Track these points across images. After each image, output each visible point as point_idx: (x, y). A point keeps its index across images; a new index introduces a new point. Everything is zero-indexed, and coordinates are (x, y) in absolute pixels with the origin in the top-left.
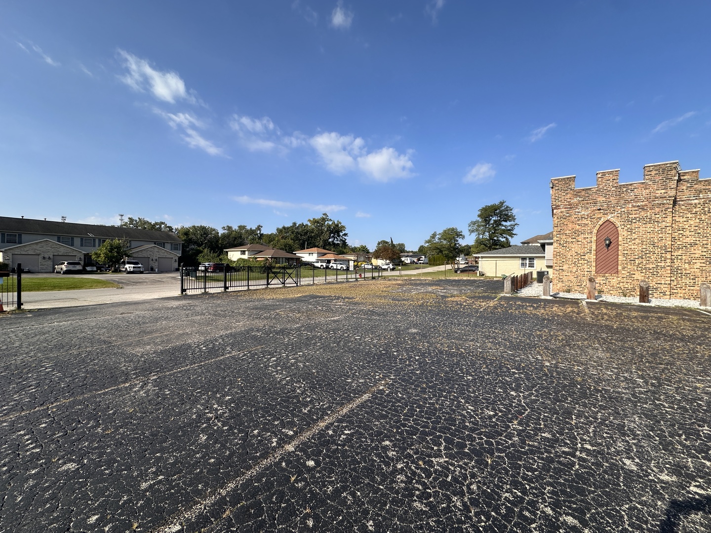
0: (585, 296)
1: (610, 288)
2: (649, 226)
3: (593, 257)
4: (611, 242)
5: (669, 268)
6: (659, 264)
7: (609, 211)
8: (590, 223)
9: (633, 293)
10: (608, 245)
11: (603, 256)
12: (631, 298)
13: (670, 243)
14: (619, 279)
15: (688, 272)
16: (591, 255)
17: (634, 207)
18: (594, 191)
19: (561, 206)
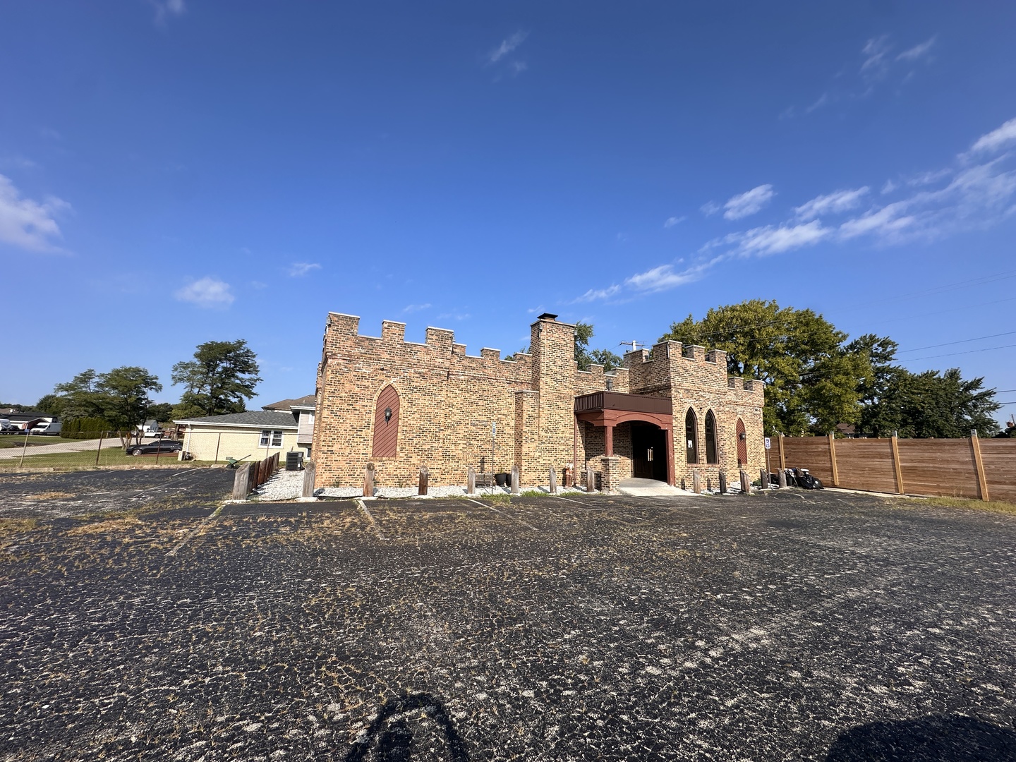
0: (359, 492)
1: (385, 476)
2: (428, 398)
3: (370, 433)
4: (391, 415)
5: (441, 449)
6: (434, 445)
7: (391, 374)
8: (371, 386)
9: (409, 482)
10: (388, 418)
11: (382, 433)
12: (407, 489)
13: (443, 420)
14: (396, 464)
15: (454, 454)
16: (369, 431)
17: (415, 372)
18: (379, 344)
19: (339, 355)
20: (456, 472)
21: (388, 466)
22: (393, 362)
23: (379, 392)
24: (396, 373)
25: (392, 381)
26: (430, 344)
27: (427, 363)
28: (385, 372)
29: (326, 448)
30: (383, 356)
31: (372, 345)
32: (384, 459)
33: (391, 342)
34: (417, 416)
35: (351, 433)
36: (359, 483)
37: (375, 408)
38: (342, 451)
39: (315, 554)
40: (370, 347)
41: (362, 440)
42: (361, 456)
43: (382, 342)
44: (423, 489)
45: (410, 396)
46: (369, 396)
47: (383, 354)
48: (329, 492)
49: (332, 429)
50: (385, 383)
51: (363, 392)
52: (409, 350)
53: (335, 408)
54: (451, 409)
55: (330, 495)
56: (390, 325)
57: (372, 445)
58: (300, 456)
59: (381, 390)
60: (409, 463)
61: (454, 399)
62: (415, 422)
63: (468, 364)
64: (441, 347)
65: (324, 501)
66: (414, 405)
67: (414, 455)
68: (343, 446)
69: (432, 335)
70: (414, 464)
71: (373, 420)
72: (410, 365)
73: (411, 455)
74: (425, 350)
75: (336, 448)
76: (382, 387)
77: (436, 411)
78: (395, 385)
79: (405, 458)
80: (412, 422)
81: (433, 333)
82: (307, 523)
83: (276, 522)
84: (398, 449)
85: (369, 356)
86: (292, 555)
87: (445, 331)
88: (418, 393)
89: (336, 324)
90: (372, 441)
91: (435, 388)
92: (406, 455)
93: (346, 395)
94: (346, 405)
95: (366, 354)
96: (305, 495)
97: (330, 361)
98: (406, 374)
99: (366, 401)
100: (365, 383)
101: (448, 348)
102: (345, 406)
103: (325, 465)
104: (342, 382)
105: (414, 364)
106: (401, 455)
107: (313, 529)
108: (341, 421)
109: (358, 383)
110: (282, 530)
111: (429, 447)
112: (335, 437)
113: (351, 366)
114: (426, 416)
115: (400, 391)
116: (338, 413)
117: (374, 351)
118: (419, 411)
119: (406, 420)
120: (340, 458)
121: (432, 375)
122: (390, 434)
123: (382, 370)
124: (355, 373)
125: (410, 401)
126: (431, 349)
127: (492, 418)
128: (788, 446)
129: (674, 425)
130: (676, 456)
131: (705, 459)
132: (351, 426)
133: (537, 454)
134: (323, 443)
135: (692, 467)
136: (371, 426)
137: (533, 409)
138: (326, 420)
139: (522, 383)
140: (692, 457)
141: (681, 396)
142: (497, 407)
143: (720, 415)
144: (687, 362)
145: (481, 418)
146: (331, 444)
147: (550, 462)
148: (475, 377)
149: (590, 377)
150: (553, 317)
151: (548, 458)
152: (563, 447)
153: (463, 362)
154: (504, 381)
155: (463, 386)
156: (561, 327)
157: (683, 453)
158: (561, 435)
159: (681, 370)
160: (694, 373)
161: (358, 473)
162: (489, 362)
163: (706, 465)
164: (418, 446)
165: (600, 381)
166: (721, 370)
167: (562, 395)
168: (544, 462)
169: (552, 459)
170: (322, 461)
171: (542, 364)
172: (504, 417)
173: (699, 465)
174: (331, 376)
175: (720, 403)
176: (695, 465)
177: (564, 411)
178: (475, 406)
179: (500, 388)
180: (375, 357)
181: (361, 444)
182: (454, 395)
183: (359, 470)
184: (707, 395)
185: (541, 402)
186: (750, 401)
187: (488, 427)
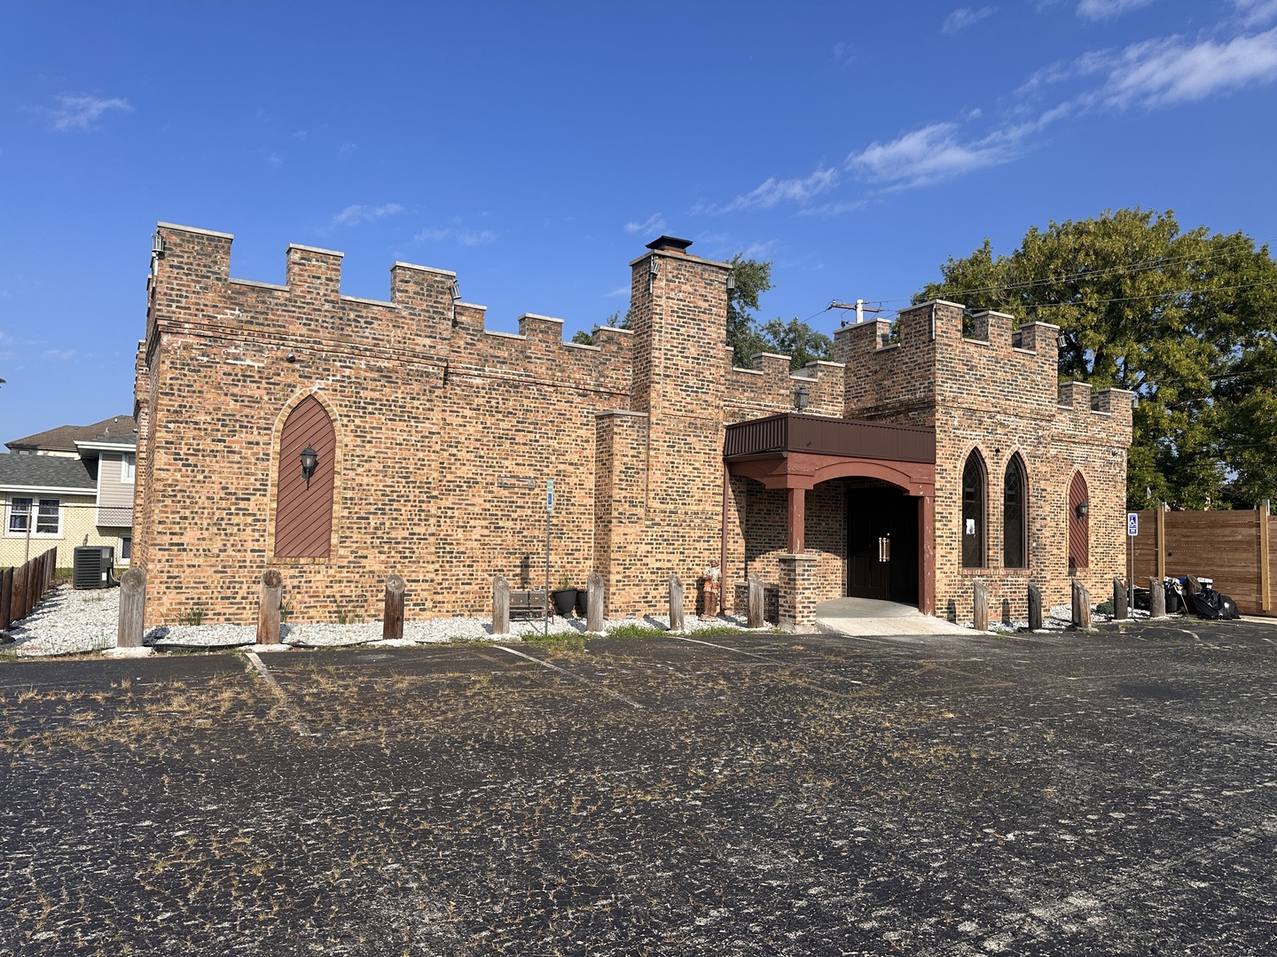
0: (248, 634)
1: (307, 599)
2: (401, 425)
3: (267, 504)
4: (316, 464)
5: (432, 539)
6: (416, 530)
7: (313, 370)
8: (266, 398)
9: (360, 611)
10: (309, 472)
11: (295, 504)
12: (357, 626)
13: (436, 475)
14: (331, 572)
15: (462, 549)
16: (266, 500)
17: (370, 368)
18: (282, 301)
19: (186, 326)
20: (467, 587)
21: (311, 577)
22: (315, 342)
23: (286, 411)
24: (324, 370)
25: (315, 387)
26: (403, 302)
27: (397, 346)
28: (297, 366)
29: (166, 539)
30: (291, 329)
31: (264, 302)
32: (302, 561)
33: (308, 296)
34: (375, 466)
35: (224, 504)
36: (247, 614)
37: (278, 448)
38: (204, 545)
39: (155, 768)
40: (261, 307)
41: (250, 520)
42: (249, 556)
43: (287, 295)
44: (393, 625)
45: (358, 421)
46: (262, 423)
47: (291, 323)
48: (179, 635)
49: (179, 495)
50: (298, 391)
51: (247, 411)
52: (352, 316)
53: (184, 449)
54: (454, 451)
55: (181, 642)
56: (306, 255)
57: (273, 531)
58: (106, 555)
59: (290, 406)
60: (361, 570)
61: (461, 430)
62: (372, 480)
63: (491, 351)
64: (428, 311)
65: (168, 654)
66: (370, 442)
67: (372, 553)
68: (206, 534)
69: (406, 282)
70: (371, 572)
71: (274, 475)
72: (356, 352)
73: (365, 552)
74: (389, 316)
75: (189, 537)
76: (293, 400)
77: (421, 455)
78: (323, 397)
79: (351, 559)
80: (365, 480)
81: (407, 278)
82: (133, 704)
83: (61, 701)
84: (334, 540)
85: (257, 328)
86: (103, 771)
87: (436, 274)
88: (377, 416)
89: (177, 251)
90: (274, 523)
91: (416, 403)
92: (352, 552)
93: (209, 418)
94: (209, 440)
95: (251, 323)
96: (123, 641)
97: (165, 339)
98: (347, 372)
99: (255, 433)
100: (252, 390)
101: (443, 314)
102: (207, 444)
103: (165, 575)
104: (196, 387)
105: (366, 350)
106: (342, 552)
107: (147, 717)
108: (200, 477)
109: (236, 390)
110: (78, 718)
111: (406, 534)
112: (187, 513)
113: (218, 351)
114: (397, 466)
115: (335, 411)
116: (192, 460)
117: (270, 316)
118: (382, 455)
119: (352, 474)
120: (201, 561)
121: (408, 374)
122: (315, 507)
123: (292, 360)
124: (227, 369)
125: (360, 433)
126: (405, 313)
127: (546, 470)
128: (1175, 531)
129: (937, 486)
130: (939, 552)
131: (1001, 556)
132: (223, 488)
133: (644, 548)
134: (160, 528)
135: (972, 576)
136: (269, 488)
137: (633, 452)
138: (163, 475)
139: (611, 394)
140: (973, 554)
141: (956, 423)
142: (557, 446)
143: (1038, 464)
144: (972, 349)
145: (519, 471)
146: (177, 530)
147: (669, 565)
148: (506, 381)
149: (760, 383)
150: (682, 244)
151: (665, 556)
152: (698, 533)
153: (480, 345)
154: (572, 391)
155: (481, 401)
156: (699, 269)
157: (955, 545)
158: (695, 508)
159: (960, 368)
160: (988, 374)
161: (242, 593)
162: (537, 348)
163: (1002, 572)
164: (379, 533)
165: (782, 391)
166: (1046, 367)
167: (699, 422)
168: (658, 565)
169: (676, 558)
170: (159, 566)
171: (656, 354)
172: (571, 469)
173: (986, 572)
174: (170, 375)
175: (1038, 438)
176: (978, 571)
177: (702, 457)
178: (507, 445)
179: (563, 406)
180: (272, 330)
181: (249, 529)
182: (460, 420)
183: (245, 586)
184: (1012, 422)
185: (653, 436)
186: (1103, 435)
187: (537, 490)
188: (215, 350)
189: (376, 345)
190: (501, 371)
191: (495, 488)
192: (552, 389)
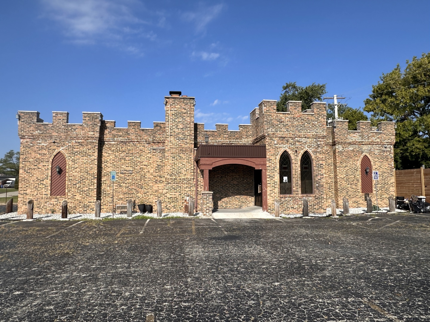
1: (60, 207)
4: (61, 170)
6: (90, 187)
7: (60, 144)
10: (60, 173)
18: (50, 127)
19: (26, 136)
21: (61, 201)
22: (60, 137)
23: (53, 157)
24: (63, 144)
25: (61, 149)
26: (85, 123)
27: (83, 135)
28: (56, 144)
29: (23, 192)
30: (53, 134)
31: (46, 128)
32: (58, 197)
33: (58, 125)
34: (78, 170)
35: (37, 182)
36: (44, 211)
37: (51, 167)
38: (32, 193)
40: (45, 129)
41: (44, 186)
42: (44, 196)
43: (52, 125)
45: (73, 158)
46: (47, 160)
47: (53, 133)
49: (26, 180)
50: (56, 151)
51: (43, 157)
52: (70, 129)
53: (27, 168)
54: (106, 164)
56: (57, 114)
57: (50, 189)
59: (54, 155)
60: (75, 199)
61: (108, 157)
62: (77, 174)
63: (116, 133)
64: (92, 124)
66: (76, 163)
67: (77, 194)
68: (33, 190)
69: (86, 117)
70: (77, 200)
71: (50, 174)
72: (72, 138)
73: (76, 194)
74: (81, 127)
75: (28, 191)
76: (55, 154)
77: (91, 166)
78: (63, 152)
79: (72, 196)
80: (75, 174)
81: (86, 116)
84: (67, 191)
85: (45, 135)
87: (94, 114)
88: (78, 156)
89: (23, 117)
90: (50, 187)
91: (90, 151)
92: (72, 194)
93: (33, 160)
95: (43, 134)
97: (21, 140)
98: (70, 144)
99: (45, 163)
100: (44, 152)
101: (97, 125)
102: (33, 167)
103: (22, 201)
104: (29, 152)
105: (74, 137)
106: (69, 194)
108: (31, 175)
109: (40, 152)
111: (87, 189)
112: (28, 185)
113: (35, 142)
114: (84, 169)
115: (66, 155)
116: (29, 171)
117: (48, 131)
118: (80, 167)
119: (71, 172)
120: (31, 197)
121: (87, 143)
122: (61, 182)
123: (54, 142)
124: (37, 146)
125: (74, 161)
126: (85, 126)
127: (136, 168)
129: (267, 165)
130: (269, 189)
131: (300, 190)
133: (165, 191)
134: (21, 189)
135: (285, 197)
136: (49, 177)
137: (161, 161)
138: (22, 175)
139: (159, 142)
140: (285, 189)
141: (276, 142)
142: (140, 160)
143: (318, 155)
144: (281, 115)
145: (127, 168)
146: (25, 190)
147: (175, 196)
148: (122, 142)
150: (179, 93)
152: (186, 185)
153: (113, 132)
154: (144, 143)
155: (114, 148)
156: (182, 100)
157: (277, 186)
158: (184, 177)
159: (275, 122)
160: (289, 124)
161: (42, 206)
162: (132, 130)
163: (300, 195)
164: (80, 189)
166: (319, 118)
167: (184, 149)
170: (21, 199)
171: (167, 129)
172: (145, 167)
173: (292, 196)
174: (23, 150)
175: (318, 145)
176: (288, 195)
177: (186, 160)
178: (123, 161)
179: (142, 148)
180: (48, 135)
182: (108, 155)
183: (43, 204)
184: (304, 140)
185: (166, 155)
186: (378, 140)
188: (34, 142)
189: (77, 136)
190: (120, 139)
191: (119, 174)
192: (138, 143)
